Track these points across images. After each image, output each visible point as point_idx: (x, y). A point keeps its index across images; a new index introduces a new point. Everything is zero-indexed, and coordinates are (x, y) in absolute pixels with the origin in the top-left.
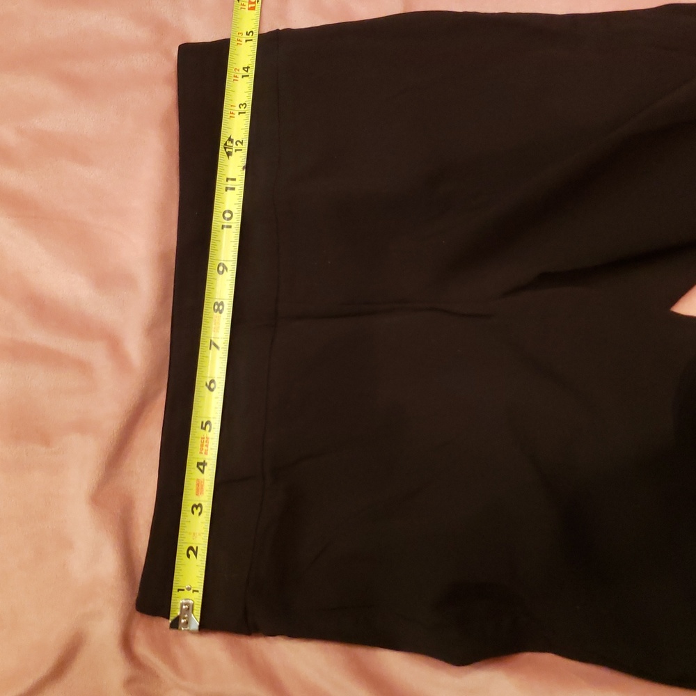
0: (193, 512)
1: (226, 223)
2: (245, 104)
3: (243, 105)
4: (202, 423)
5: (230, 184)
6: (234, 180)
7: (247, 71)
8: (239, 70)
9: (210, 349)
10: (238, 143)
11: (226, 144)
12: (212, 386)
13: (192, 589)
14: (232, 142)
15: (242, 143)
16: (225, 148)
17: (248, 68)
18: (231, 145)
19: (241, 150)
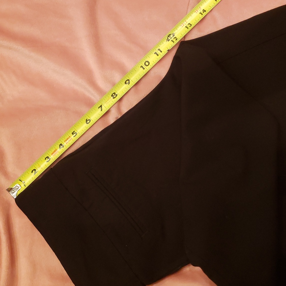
0: (46, 159)
1: (144, 66)
2: (191, 25)
3: (190, 24)
4: (74, 131)
5: (159, 52)
6: (161, 52)
7: (203, 12)
8: (201, 9)
9: (99, 108)
10: (175, 38)
11: (170, 35)
12: (88, 122)
13: (25, 184)
14: (173, 36)
15: (176, 40)
16: (168, 36)
17: (205, 11)
18: (172, 37)
19: (174, 42)
